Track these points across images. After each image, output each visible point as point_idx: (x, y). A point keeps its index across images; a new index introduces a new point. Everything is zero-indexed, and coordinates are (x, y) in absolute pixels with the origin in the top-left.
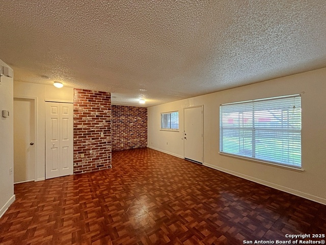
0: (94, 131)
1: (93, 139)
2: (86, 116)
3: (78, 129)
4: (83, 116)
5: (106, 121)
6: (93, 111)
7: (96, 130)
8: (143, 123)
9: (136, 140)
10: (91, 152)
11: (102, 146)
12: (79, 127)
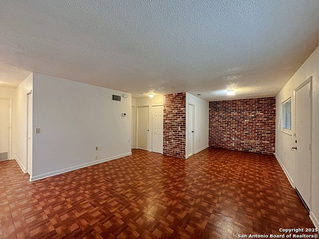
0: (174, 125)
1: (173, 131)
2: (170, 114)
3: (166, 123)
4: (168, 114)
5: (182, 118)
6: (173, 110)
7: (175, 124)
8: (266, 119)
9: (253, 141)
10: (172, 141)
11: (179, 138)
12: (166, 121)
